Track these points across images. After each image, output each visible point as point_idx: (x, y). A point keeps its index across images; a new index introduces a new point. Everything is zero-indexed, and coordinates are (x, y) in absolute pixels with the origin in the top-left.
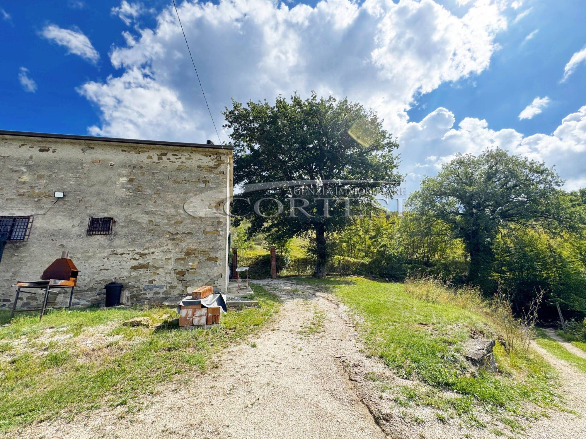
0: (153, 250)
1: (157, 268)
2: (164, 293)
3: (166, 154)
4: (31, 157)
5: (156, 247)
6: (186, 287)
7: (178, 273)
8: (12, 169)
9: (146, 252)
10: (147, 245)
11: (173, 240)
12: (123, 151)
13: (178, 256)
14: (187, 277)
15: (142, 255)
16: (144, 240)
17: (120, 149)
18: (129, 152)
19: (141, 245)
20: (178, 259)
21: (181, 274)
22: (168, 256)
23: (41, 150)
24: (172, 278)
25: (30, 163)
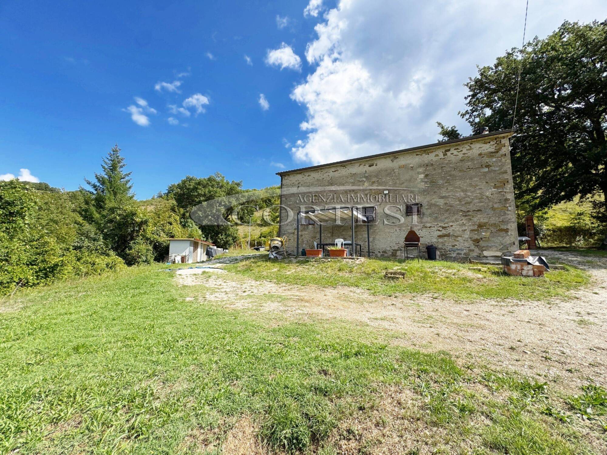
0: (451, 224)
1: (457, 237)
2: (465, 254)
3: (449, 150)
4: (366, 171)
5: (453, 222)
6: (482, 251)
7: (473, 241)
8: (359, 181)
9: (446, 225)
10: (446, 220)
11: (466, 216)
12: (417, 155)
13: (472, 228)
14: (482, 243)
15: (443, 228)
16: (443, 217)
17: (415, 154)
18: (421, 155)
19: (442, 221)
20: (472, 230)
21: (477, 242)
22: (464, 228)
23: (370, 166)
24: (469, 244)
25: (366, 175)
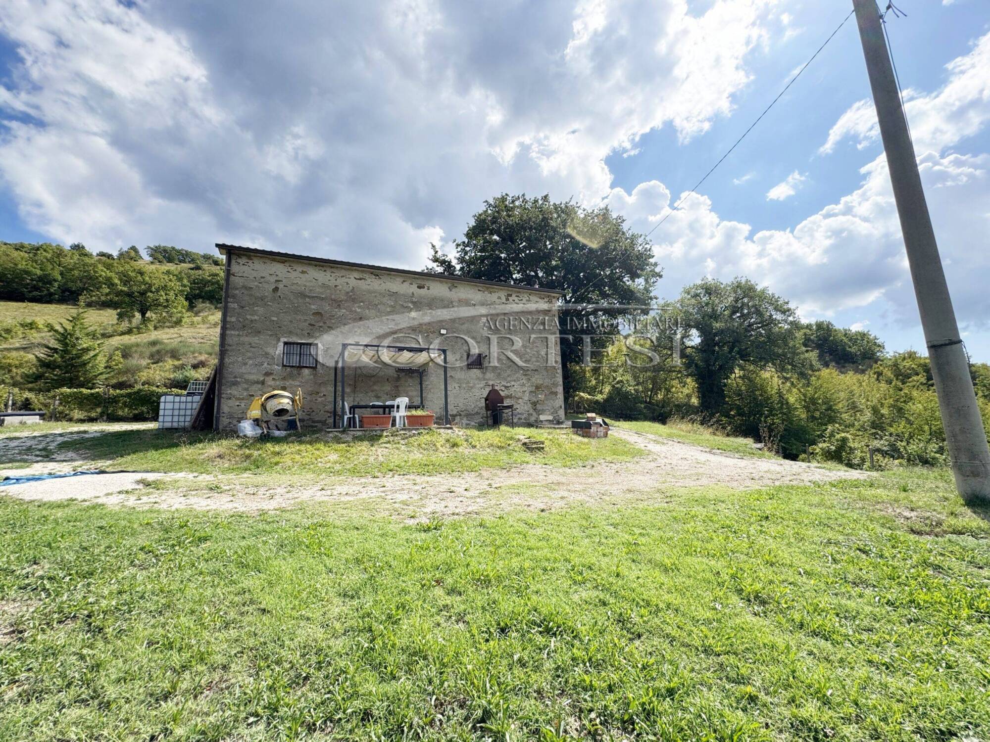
0: (513, 383)
1: (518, 399)
2: (525, 419)
3: (511, 295)
4: (413, 294)
5: (515, 381)
6: (539, 415)
7: (532, 404)
8: (402, 305)
9: (509, 385)
10: (509, 379)
11: (526, 375)
12: (479, 290)
13: (530, 389)
14: (539, 407)
15: (506, 387)
16: (506, 375)
17: (477, 289)
18: (484, 292)
19: (505, 379)
20: (531, 392)
21: (534, 404)
22: (524, 389)
23: (419, 287)
24: (528, 407)
25: (414, 300)
